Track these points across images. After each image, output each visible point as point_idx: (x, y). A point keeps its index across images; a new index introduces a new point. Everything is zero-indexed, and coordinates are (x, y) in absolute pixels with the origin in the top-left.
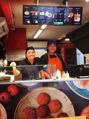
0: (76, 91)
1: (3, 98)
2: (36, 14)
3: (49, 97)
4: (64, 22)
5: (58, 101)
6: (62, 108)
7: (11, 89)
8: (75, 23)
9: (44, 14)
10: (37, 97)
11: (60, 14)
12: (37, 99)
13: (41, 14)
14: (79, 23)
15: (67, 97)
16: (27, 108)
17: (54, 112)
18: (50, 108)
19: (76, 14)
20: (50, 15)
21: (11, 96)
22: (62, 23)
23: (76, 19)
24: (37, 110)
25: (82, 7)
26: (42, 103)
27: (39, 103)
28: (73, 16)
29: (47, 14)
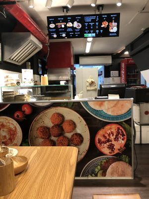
0: (91, 112)
1: (18, 116)
2: (63, 26)
3: (63, 117)
4: (96, 33)
5: (72, 121)
6: (77, 129)
7: (25, 108)
8: (110, 34)
9: (72, 25)
10: (50, 117)
11: (92, 24)
12: (51, 119)
13: (68, 25)
14: (115, 34)
15: (81, 118)
16: (41, 127)
17: (68, 132)
18: (64, 128)
19: (112, 22)
20: (79, 26)
21: (25, 114)
22: (94, 35)
23: (112, 28)
24: (51, 130)
25: (119, 13)
26: (56, 123)
27: (53, 123)
28: (108, 26)
29: (76, 24)
